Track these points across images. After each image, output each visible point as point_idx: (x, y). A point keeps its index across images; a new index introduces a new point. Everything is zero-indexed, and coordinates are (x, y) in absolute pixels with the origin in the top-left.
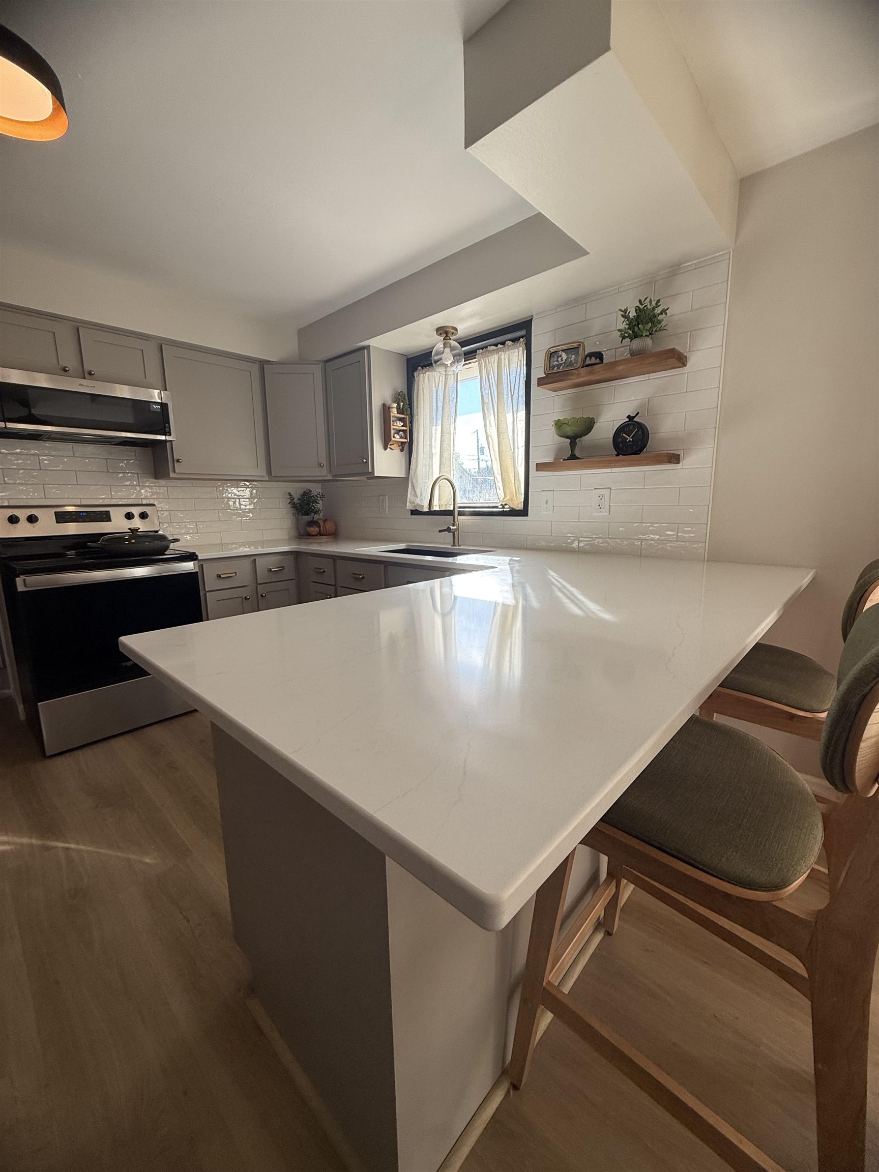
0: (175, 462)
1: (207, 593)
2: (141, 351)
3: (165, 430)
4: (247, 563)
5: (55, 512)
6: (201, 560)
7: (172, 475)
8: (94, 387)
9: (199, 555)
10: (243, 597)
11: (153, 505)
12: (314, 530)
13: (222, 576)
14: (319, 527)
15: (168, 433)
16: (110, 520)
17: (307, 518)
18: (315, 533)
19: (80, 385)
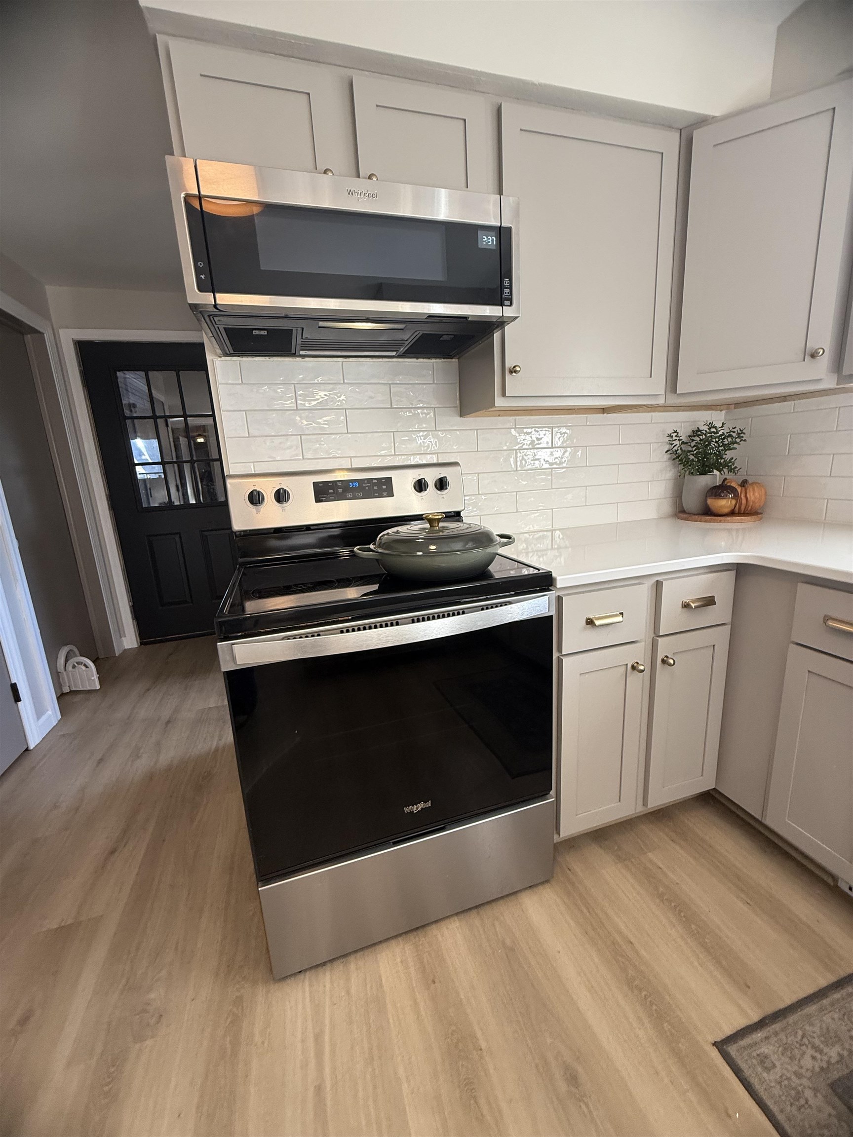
0: (507, 372)
1: (565, 660)
2: (462, 122)
3: (502, 293)
4: (644, 591)
5: (315, 484)
6: (560, 588)
7: (499, 402)
8: (374, 196)
9: (558, 578)
10: (629, 666)
11: (456, 464)
12: (725, 503)
13: (597, 623)
14: (736, 496)
15: (507, 299)
16: (391, 494)
17: (705, 481)
18: (726, 510)
19: (350, 192)
